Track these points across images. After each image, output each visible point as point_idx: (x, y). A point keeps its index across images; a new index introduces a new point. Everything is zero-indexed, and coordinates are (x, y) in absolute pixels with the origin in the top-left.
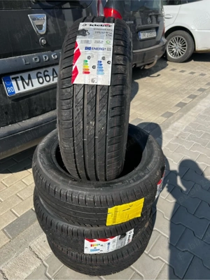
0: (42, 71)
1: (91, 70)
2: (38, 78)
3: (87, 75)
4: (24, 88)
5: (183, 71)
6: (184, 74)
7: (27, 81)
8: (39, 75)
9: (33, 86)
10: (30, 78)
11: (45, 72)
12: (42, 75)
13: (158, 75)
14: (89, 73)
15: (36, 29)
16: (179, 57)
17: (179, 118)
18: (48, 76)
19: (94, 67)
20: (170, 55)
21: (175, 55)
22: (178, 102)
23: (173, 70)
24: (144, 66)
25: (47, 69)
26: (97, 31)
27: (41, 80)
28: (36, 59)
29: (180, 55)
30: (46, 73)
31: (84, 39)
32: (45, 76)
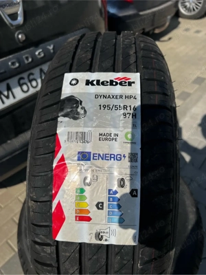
0: (25, 75)
1: (93, 212)
2: (21, 85)
3: (85, 224)
4: (3, 102)
5: (198, 32)
6: (200, 35)
7: (6, 93)
8: (22, 81)
9: (14, 97)
10: (9, 89)
11: (29, 76)
12: (26, 81)
13: (170, 39)
14: (89, 219)
15: (7, 20)
16: (193, 13)
17: (197, 101)
18: (35, 80)
19: (100, 206)
20: (182, 10)
21: (189, 10)
22: (195, 77)
23: (187, 30)
24: (154, 29)
25: (32, 71)
26: (103, 101)
27: (25, 88)
28: (13, 64)
29: (194, 10)
30: (31, 77)
31: (74, 130)
32: (30, 81)
